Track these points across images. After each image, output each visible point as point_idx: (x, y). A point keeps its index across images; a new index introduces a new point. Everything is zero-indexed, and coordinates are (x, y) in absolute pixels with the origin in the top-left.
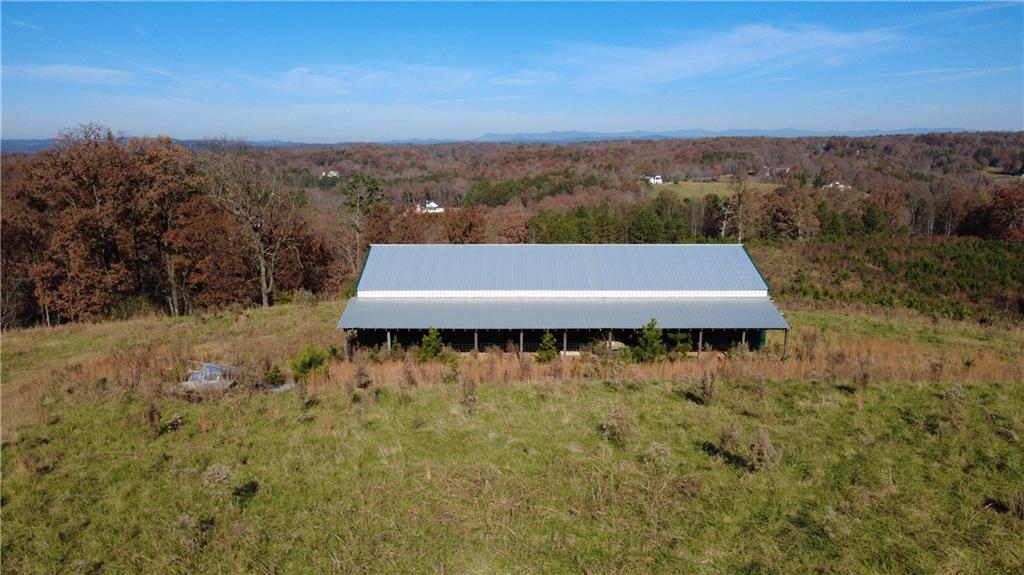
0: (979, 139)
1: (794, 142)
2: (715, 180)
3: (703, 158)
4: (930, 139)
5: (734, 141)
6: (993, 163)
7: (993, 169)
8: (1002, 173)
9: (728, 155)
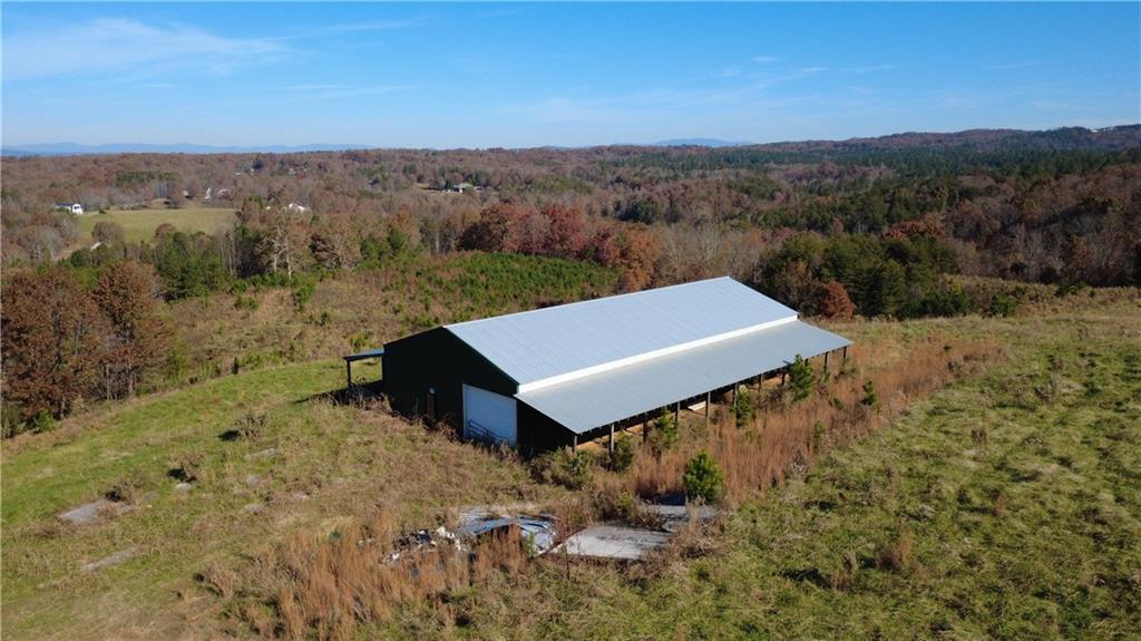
0: (397, 156)
1: (220, 160)
2: (145, 207)
3: (119, 180)
4: (353, 156)
5: (148, 159)
6: (420, 180)
7: (420, 185)
8: (429, 189)
9: (151, 176)
